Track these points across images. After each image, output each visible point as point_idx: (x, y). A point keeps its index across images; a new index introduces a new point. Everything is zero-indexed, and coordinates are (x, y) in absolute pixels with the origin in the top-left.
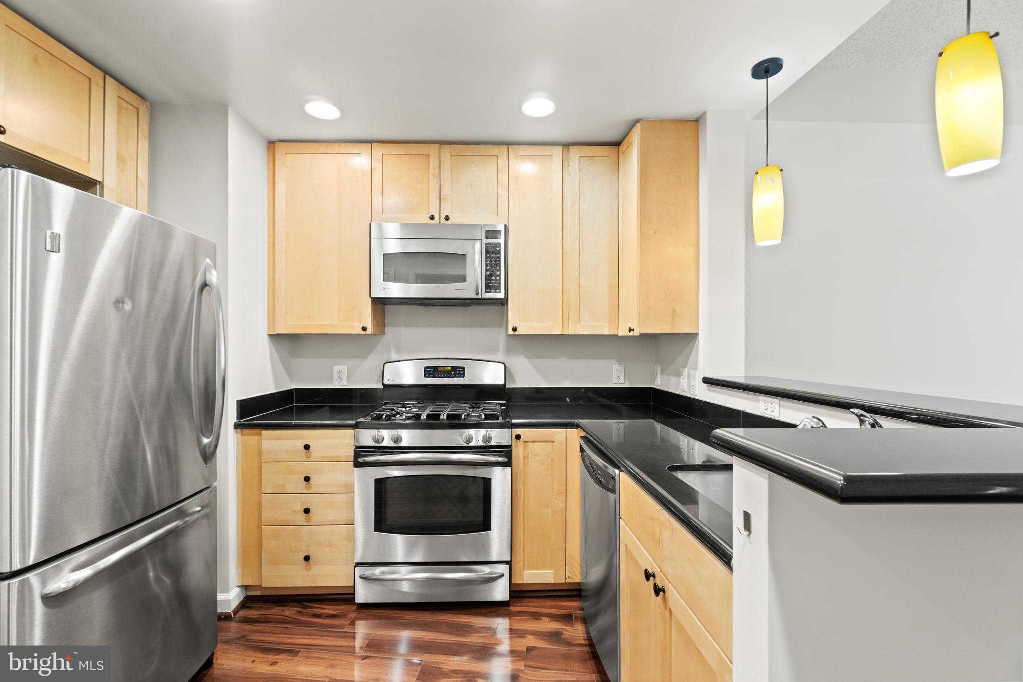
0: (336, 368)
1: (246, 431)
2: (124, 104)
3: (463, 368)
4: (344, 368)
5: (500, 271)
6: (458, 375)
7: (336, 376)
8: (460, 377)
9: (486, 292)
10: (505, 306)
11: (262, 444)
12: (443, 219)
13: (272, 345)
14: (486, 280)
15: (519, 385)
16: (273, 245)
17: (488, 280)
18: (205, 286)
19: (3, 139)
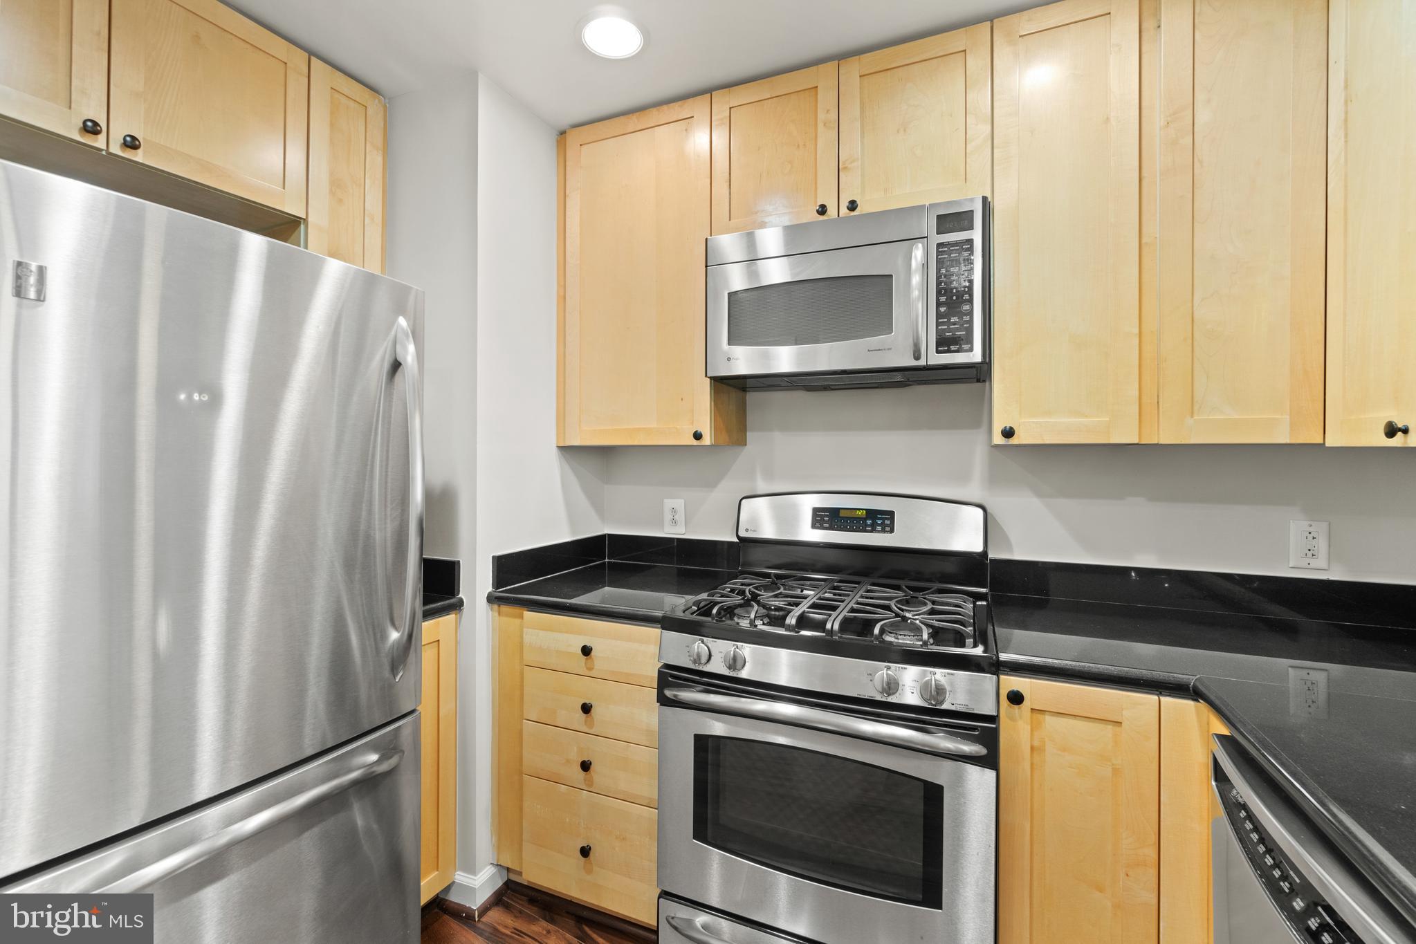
0: (669, 503)
1: (506, 609)
2: (344, 100)
3: (891, 514)
4: (679, 504)
5: (970, 300)
6: (879, 528)
7: (668, 516)
8: (883, 531)
9: (938, 352)
10: (987, 383)
11: (524, 636)
12: (844, 210)
13: (567, 467)
14: (938, 324)
15: (1020, 554)
16: (562, 298)
17: (943, 323)
18: (396, 366)
19: (138, 156)
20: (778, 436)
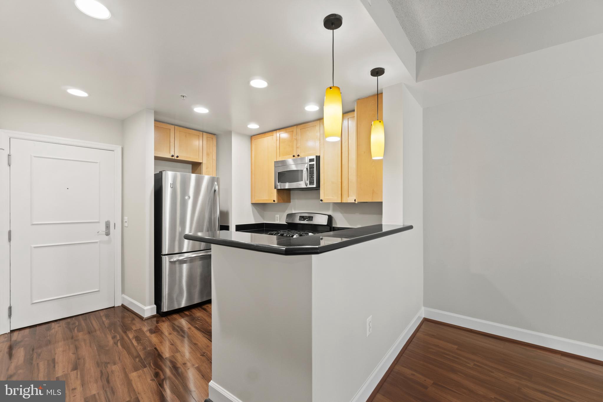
0: (276, 216)
2: (209, 138)
3: (313, 217)
4: (278, 216)
5: (314, 175)
7: (276, 219)
8: (311, 221)
9: (309, 185)
10: (319, 191)
12: (297, 157)
13: (253, 207)
14: (310, 180)
16: (251, 172)
18: (215, 191)
19: (178, 158)
20: (296, 200)
